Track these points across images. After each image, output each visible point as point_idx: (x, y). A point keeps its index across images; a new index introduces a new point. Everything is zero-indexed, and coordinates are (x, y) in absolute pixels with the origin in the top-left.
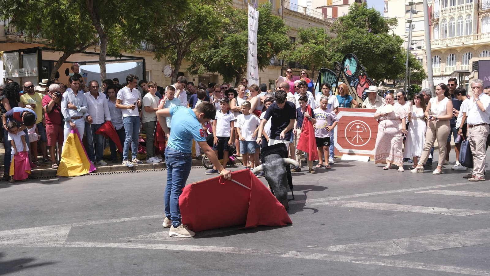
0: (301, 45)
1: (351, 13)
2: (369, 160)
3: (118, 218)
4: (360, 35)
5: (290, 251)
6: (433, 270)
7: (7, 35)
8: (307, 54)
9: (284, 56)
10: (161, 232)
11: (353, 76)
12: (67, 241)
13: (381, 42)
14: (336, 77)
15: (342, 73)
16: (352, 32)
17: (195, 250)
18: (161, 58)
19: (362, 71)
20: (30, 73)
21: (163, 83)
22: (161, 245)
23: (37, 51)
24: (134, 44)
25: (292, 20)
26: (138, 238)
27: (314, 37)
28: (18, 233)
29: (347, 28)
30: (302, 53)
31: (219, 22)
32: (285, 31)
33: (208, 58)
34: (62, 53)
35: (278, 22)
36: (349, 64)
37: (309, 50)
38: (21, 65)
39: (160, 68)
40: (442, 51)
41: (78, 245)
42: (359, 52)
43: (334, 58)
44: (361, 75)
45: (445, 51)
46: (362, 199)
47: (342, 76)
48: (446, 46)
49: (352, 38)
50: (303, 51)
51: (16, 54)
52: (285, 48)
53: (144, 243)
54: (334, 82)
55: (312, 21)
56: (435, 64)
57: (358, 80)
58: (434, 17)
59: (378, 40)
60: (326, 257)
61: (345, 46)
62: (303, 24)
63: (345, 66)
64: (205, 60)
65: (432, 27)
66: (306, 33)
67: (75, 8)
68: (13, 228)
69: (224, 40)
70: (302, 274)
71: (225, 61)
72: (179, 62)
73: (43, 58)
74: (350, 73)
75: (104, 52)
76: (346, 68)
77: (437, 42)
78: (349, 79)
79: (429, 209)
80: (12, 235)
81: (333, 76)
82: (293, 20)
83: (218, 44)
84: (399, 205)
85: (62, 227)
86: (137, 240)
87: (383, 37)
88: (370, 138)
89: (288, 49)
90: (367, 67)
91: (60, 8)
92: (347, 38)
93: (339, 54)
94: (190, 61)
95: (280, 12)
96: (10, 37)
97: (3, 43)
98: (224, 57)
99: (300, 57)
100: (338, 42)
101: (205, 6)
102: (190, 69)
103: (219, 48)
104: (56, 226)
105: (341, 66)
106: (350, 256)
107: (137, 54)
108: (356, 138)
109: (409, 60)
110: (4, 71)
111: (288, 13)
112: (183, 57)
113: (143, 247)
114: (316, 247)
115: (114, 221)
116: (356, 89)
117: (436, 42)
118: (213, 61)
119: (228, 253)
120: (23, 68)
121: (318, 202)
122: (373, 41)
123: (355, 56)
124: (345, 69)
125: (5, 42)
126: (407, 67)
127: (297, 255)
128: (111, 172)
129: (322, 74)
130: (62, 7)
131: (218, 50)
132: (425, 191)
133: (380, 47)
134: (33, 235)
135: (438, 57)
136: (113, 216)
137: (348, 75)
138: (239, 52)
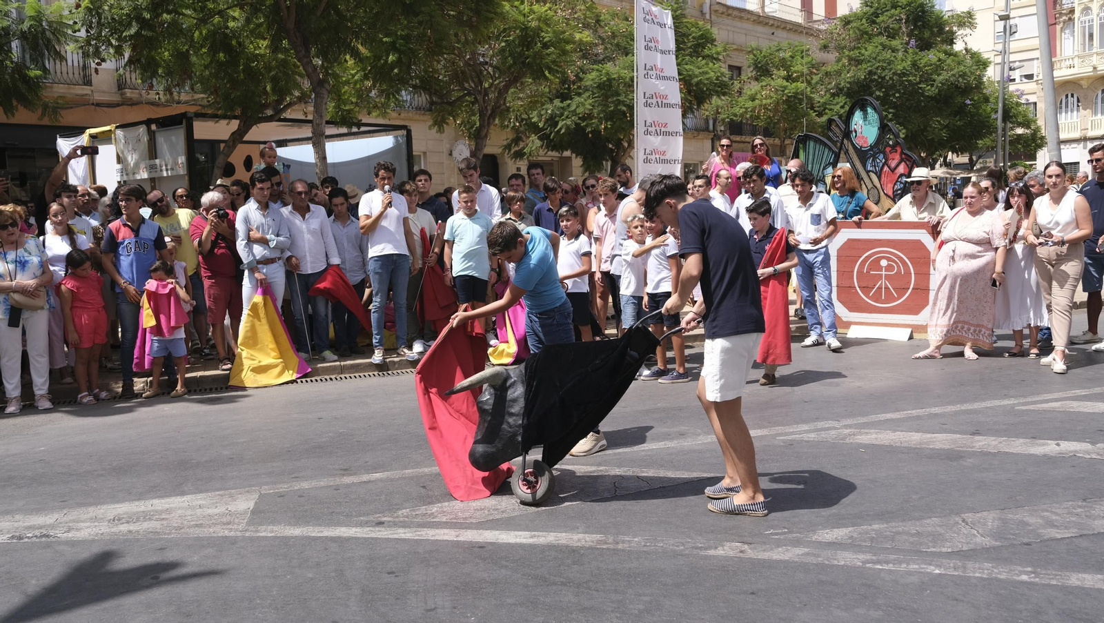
0: (754, 83)
1: (867, 6)
2: (911, 338)
3: (355, 474)
4: (888, 55)
5: (727, 541)
6: (1054, 582)
7: (122, 89)
8: (768, 101)
9: (717, 110)
10: (446, 504)
11: (872, 147)
12: (250, 523)
13: (938, 68)
14: (833, 152)
15: (845, 141)
16: (870, 50)
17: (518, 541)
18: (445, 125)
19: (891, 137)
20: (172, 169)
21: (452, 180)
22: (446, 531)
23: (181, 121)
24: (388, 98)
25: (733, 29)
26: (397, 517)
27: (784, 64)
28: (150, 508)
29: (858, 39)
30: (757, 102)
31: (568, 42)
32: (718, 53)
33: (547, 120)
34: (235, 124)
35: (702, 34)
36: (861, 122)
37: (772, 94)
38: (153, 152)
39: (445, 147)
40: (1083, 83)
41: (272, 532)
42: (887, 95)
43: (830, 110)
44: (890, 146)
45: (1090, 81)
46: (894, 425)
47: (847, 150)
48: (1091, 69)
49: (869, 61)
50: (759, 96)
51: (142, 129)
52: (717, 92)
53: (410, 527)
54: (830, 164)
55: (778, 27)
56: (1066, 112)
57: (884, 157)
58: (1061, 5)
59: (931, 65)
60: (807, 554)
61: (854, 82)
62: (758, 35)
63: (853, 127)
64: (541, 125)
65: (1058, 27)
66: (765, 57)
67: (260, 25)
68: (140, 497)
69: (581, 80)
70: (753, 593)
71: (587, 126)
72: (483, 133)
73: (196, 137)
74: (866, 142)
75: (321, 116)
76: (856, 132)
77: (1071, 62)
78: (863, 155)
79: (1047, 444)
80: (138, 512)
81: (827, 150)
82: (734, 27)
83: (569, 88)
84: (977, 438)
85: (240, 494)
86: (397, 520)
87: (942, 56)
88: (912, 287)
89: (724, 94)
90: (905, 128)
91: (227, 27)
92: (858, 62)
93: (842, 99)
94: (509, 129)
95: (704, 11)
96: (128, 95)
97: (115, 107)
98: (583, 119)
99: (753, 111)
100: (839, 73)
101: (536, 7)
102: (508, 147)
103: (571, 99)
104: (227, 492)
105: (843, 126)
106: (863, 552)
107: (393, 118)
108: (880, 288)
109: (1004, 105)
110: (119, 166)
111: (723, 13)
112: (491, 120)
113: (407, 535)
114: (785, 533)
115: (348, 480)
116: (879, 178)
117: (1068, 63)
118: (558, 127)
119: (591, 548)
120: (156, 158)
121: (792, 433)
122: (919, 67)
123: (876, 103)
124: (854, 134)
125: (118, 105)
126: (999, 123)
127: (741, 552)
128: (343, 376)
129: (801, 146)
130: (231, 24)
131: (569, 102)
132: (1039, 406)
133: (934, 81)
134: (180, 512)
135: (1072, 96)
136: (345, 470)
137: (861, 147)
138: (616, 106)
